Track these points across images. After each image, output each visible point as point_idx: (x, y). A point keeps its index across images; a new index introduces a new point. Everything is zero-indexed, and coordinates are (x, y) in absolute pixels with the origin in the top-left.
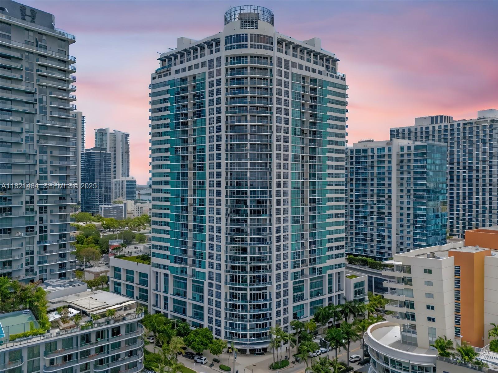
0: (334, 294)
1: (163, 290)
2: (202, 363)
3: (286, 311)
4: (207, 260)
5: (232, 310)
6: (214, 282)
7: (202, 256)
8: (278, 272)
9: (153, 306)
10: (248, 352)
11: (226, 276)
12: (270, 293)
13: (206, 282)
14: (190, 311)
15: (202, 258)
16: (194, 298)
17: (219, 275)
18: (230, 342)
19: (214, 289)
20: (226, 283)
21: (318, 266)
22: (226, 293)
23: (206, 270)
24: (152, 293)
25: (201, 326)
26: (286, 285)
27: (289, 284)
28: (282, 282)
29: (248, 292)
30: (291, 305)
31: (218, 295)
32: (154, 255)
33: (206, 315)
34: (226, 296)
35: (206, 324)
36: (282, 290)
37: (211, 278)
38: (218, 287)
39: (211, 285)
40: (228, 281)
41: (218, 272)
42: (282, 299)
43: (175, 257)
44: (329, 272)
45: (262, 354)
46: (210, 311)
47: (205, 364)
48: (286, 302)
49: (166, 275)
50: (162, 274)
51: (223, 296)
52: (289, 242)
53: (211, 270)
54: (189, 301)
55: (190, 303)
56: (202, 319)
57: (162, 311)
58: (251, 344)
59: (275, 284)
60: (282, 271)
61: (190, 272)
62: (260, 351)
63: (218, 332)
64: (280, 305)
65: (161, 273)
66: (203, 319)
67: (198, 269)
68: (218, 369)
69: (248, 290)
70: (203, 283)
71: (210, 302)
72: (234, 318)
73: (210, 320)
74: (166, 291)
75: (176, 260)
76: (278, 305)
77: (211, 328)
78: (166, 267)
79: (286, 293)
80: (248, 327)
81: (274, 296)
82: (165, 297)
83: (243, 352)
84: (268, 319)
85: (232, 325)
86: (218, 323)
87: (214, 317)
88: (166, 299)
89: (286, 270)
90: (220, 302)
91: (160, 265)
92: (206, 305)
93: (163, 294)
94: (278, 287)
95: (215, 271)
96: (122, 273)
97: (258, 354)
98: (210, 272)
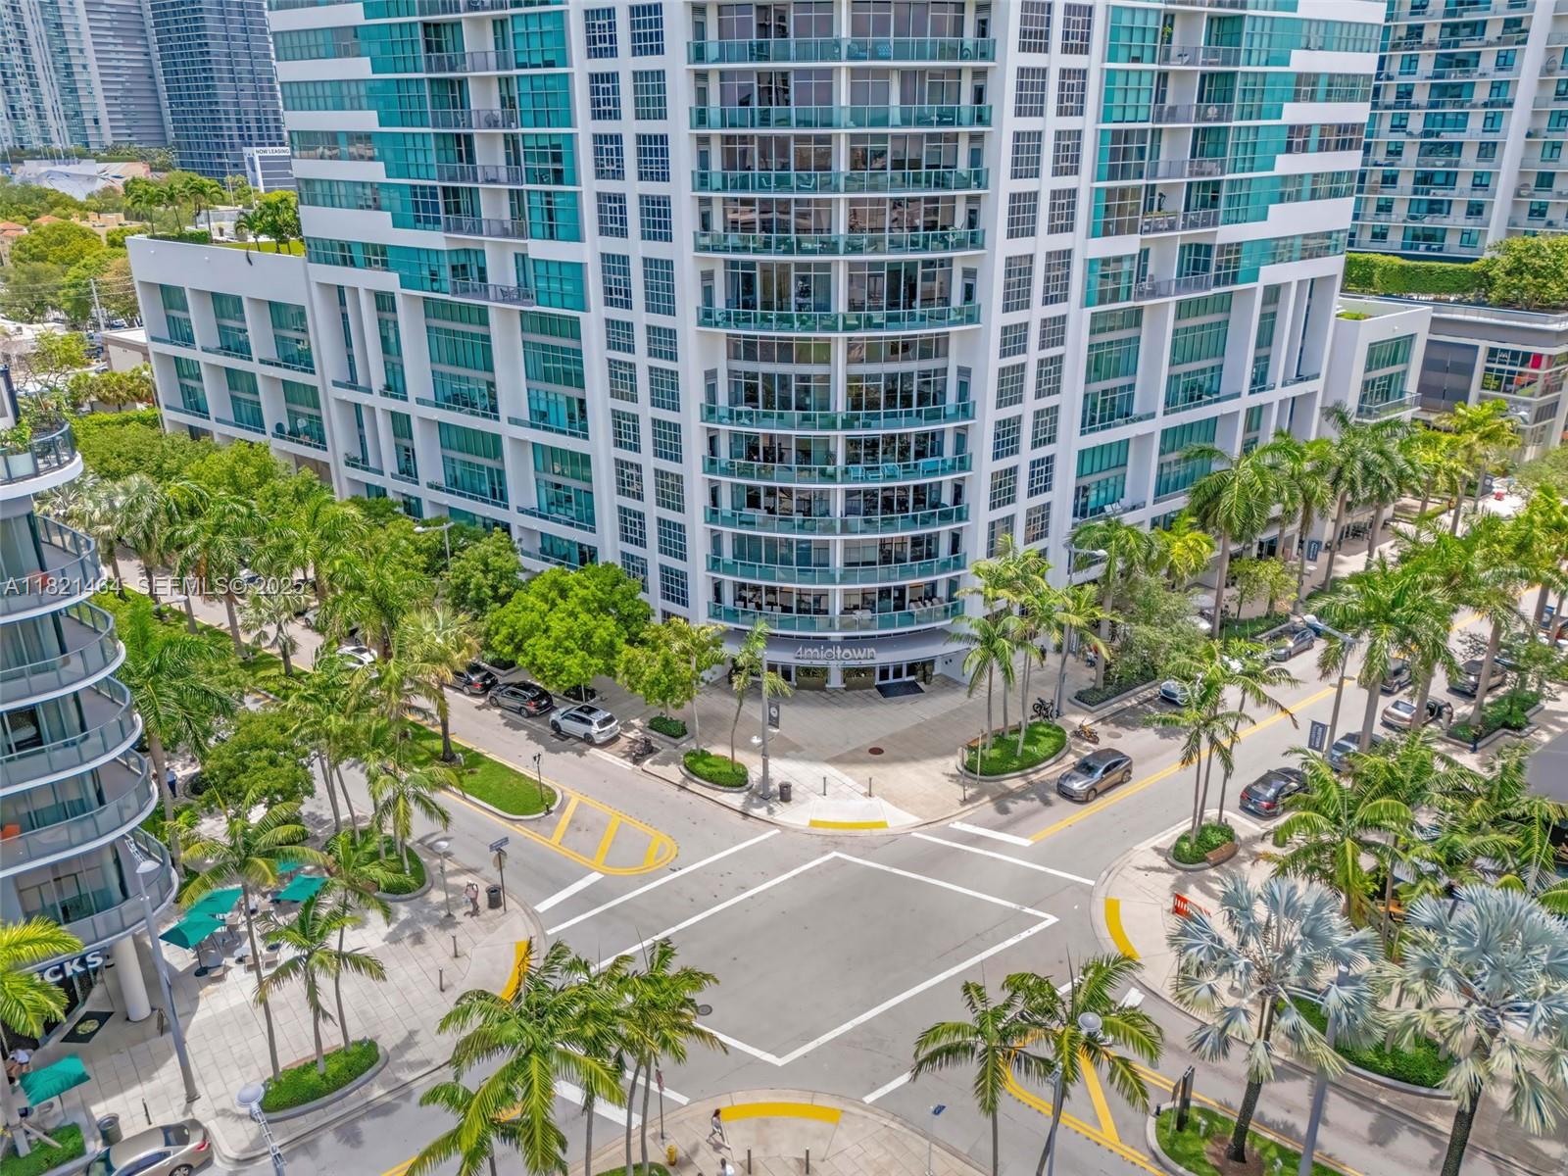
0: (1274, 396)
1: (378, 380)
2: (588, 740)
3: (1042, 475)
4: (589, 186)
5: (745, 472)
6: (640, 317)
7: (556, 163)
8: (1021, 246)
9: (351, 462)
10: (836, 681)
11: (707, 276)
12: (964, 372)
13: (593, 322)
14: (522, 483)
15: (558, 177)
16: (540, 418)
17: (660, 272)
18: (739, 635)
19: (642, 360)
20: (707, 317)
21: (1226, 234)
22: (711, 375)
23: (588, 250)
24: (332, 402)
25: (586, 555)
26: (1053, 332)
27: (1071, 327)
28: (1036, 313)
29: (840, 369)
30: (1071, 442)
31: (666, 391)
32: (312, 191)
33: (607, 501)
34: (711, 391)
35: (608, 543)
36: (1033, 355)
37: (617, 294)
38: (664, 342)
39: (619, 335)
40: (720, 303)
41: (658, 250)
42: (1028, 408)
43: (414, 187)
44: (1270, 274)
45: (912, 689)
46: (627, 479)
47: (603, 745)
48: (1046, 429)
49: (384, 302)
50: (363, 296)
51: (692, 394)
52: (1094, 62)
53: (614, 245)
54: (512, 429)
55: (515, 441)
56: (588, 521)
57: (396, 488)
58: (848, 642)
59: (995, 318)
60: (1042, 244)
61: (501, 271)
62: (898, 673)
63: (675, 587)
64: (1016, 441)
65: (356, 290)
66: (591, 519)
67: (539, 249)
68: (675, 772)
69: (840, 354)
70: (573, 329)
71: (625, 431)
72: (760, 514)
73: (631, 526)
74: (394, 388)
75: (421, 209)
76: (1006, 439)
77: (635, 566)
78: (378, 256)
79: (1051, 375)
80: (838, 560)
81: (986, 390)
82: (394, 416)
83: (809, 681)
84: (946, 517)
85: (746, 549)
86: (673, 539)
87: (652, 510)
88: (401, 425)
89: (1061, 241)
90: (677, 427)
91: (344, 246)
92: (600, 445)
93: (382, 404)
94: (1013, 340)
95: (636, 248)
96: (192, 315)
97: (884, 691)
98: (606, 258)
